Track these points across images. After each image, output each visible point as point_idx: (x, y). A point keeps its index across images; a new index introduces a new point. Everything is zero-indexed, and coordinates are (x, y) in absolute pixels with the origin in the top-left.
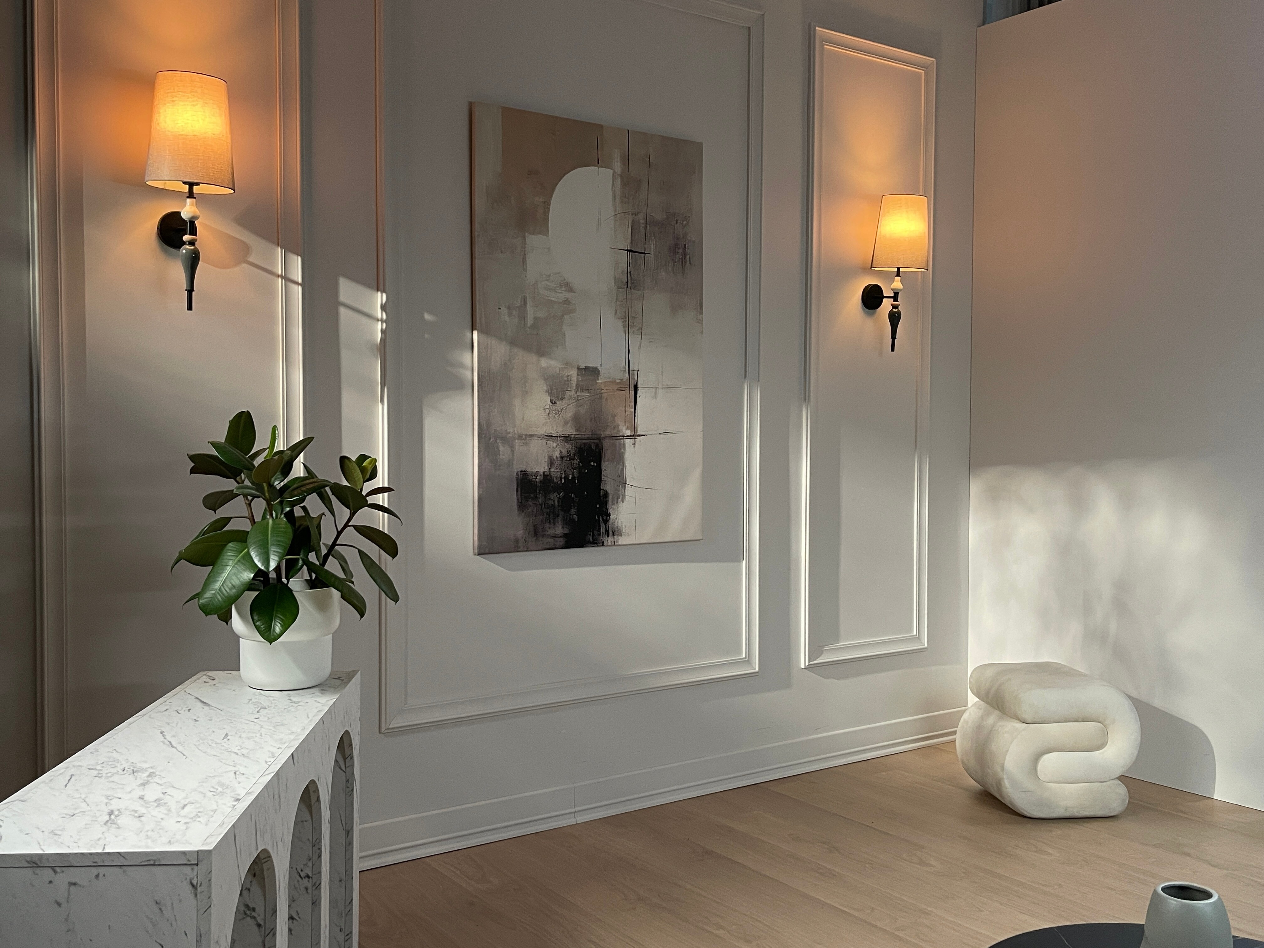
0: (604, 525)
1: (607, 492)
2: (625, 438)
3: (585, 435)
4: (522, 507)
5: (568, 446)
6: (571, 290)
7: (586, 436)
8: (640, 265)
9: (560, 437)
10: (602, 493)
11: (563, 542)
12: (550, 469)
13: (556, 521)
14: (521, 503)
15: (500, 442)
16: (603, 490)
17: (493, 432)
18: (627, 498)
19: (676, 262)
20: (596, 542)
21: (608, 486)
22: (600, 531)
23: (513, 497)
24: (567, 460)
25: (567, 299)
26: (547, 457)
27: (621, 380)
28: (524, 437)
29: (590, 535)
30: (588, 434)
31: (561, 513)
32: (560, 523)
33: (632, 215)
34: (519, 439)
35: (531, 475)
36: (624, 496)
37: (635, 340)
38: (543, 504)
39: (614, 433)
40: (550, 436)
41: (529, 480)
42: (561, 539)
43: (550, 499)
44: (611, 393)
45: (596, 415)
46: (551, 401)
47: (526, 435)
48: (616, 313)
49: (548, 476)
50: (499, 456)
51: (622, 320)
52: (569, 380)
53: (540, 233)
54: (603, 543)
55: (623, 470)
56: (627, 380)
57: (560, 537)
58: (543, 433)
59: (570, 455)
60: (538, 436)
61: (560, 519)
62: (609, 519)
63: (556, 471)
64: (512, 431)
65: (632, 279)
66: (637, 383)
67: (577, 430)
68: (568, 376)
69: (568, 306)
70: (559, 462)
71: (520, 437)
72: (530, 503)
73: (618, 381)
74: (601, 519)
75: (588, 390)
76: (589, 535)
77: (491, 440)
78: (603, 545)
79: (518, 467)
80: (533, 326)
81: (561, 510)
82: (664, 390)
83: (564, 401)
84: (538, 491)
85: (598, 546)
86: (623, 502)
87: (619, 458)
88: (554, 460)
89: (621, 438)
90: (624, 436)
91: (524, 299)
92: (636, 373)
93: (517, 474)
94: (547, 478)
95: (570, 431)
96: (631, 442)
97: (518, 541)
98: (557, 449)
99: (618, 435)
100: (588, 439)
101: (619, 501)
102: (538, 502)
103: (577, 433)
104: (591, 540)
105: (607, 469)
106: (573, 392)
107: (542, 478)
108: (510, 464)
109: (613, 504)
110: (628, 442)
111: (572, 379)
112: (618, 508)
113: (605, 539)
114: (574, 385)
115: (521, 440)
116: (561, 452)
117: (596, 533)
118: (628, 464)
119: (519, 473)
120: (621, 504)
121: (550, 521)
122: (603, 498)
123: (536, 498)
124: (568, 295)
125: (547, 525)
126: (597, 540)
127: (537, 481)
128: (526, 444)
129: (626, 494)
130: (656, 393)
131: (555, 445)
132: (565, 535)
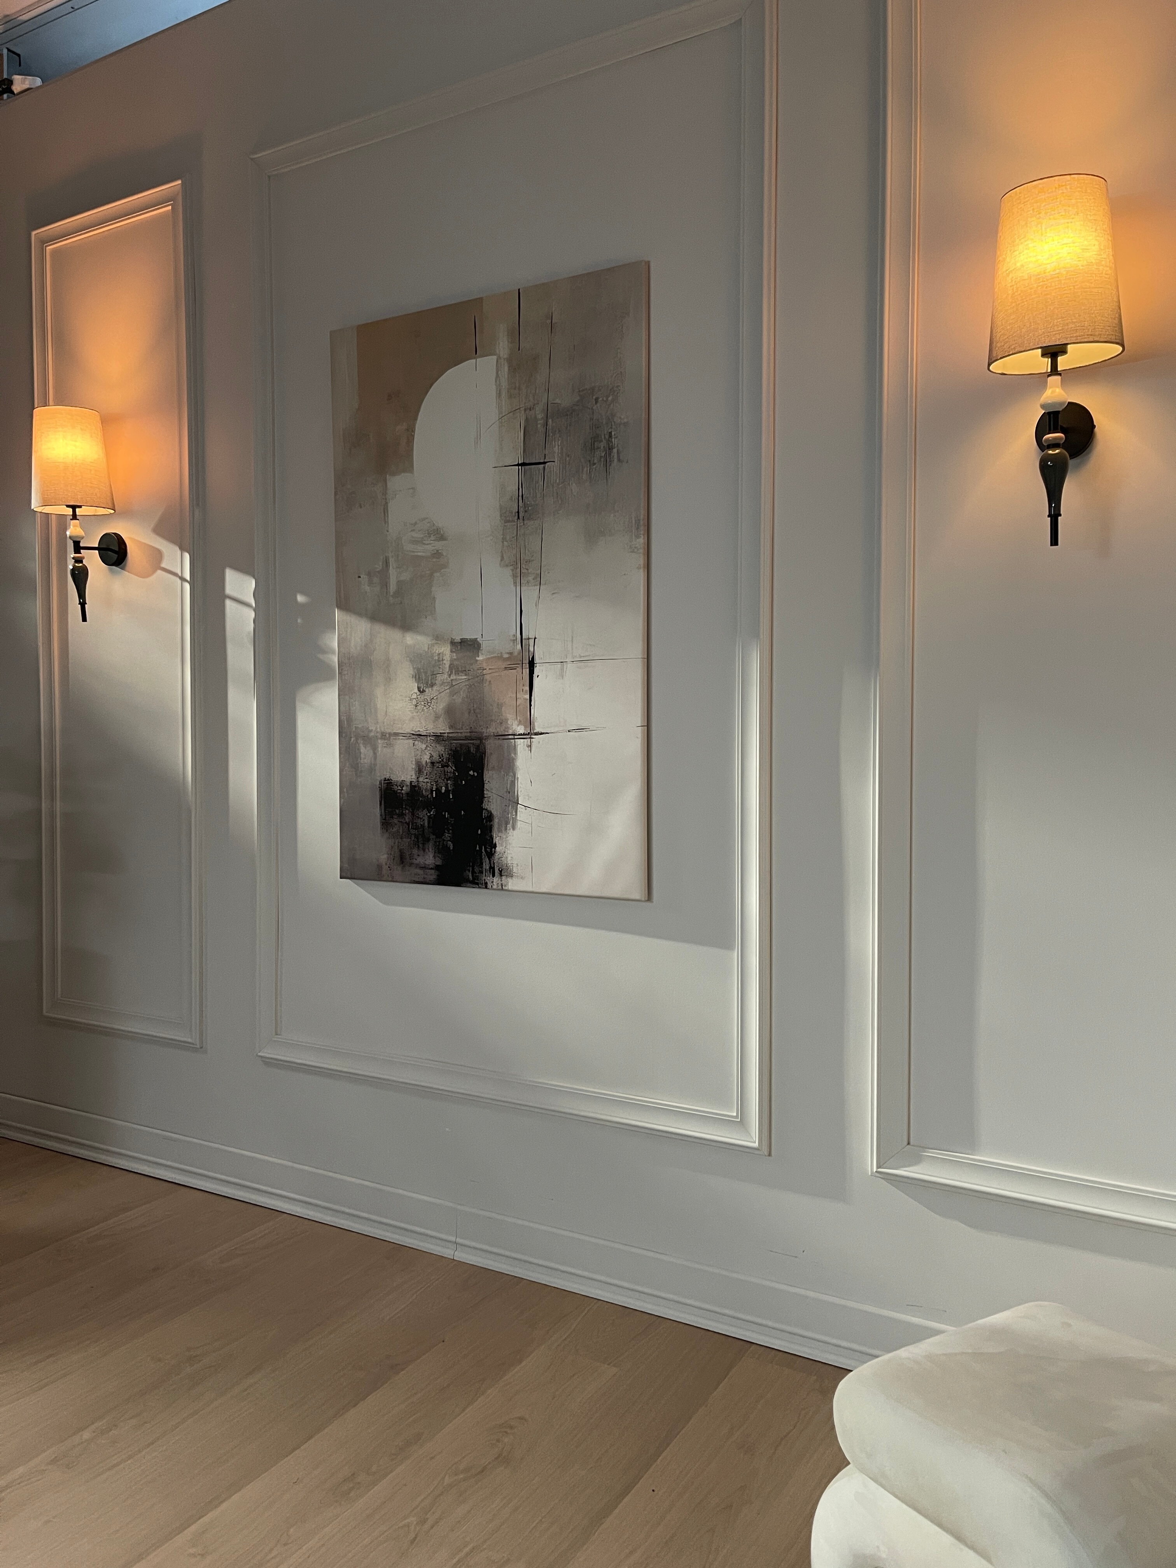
0: (487, 860)
1: (491, 813)
2: (516, 737)
3: (461, 733)
4: (386, 824)
5: (440, 748)
6: (442, 538)
7: (464, 735)
8: (537, 482)
9: (429, 736)
10: (484, 814)
11: (435, 877)
12: (418, 778)
13: (426, 846)
14: (385, 819)
15: (362, 742)
16: (487, 809)
17: (354, 730)
18: (519, 824)
19: (594, 464)
20: (476, 882)
21: (493, 804)
22: (482, 867)
23: (375, 811)
24: (438, 767)
25: (437, 551)
26: (414, 763)
27: (511, 653)
28: (387, 736)
29: (469, 871)
30: (465, 732)
31: (432, 837)
32: (430, 850)
33: (525, 410)
34: (381, 739)
35: (396, 785)
36: (515, 820)
37: (530, 593)
38: (411, 824)
39: (501, 731)
40: (417, 735)
41: (394, 791)
42: (433, 871)
43: (418, 818)
44: (495, 674)
45: (475, 706)
46: (419, 688)
47: (390, 734)
48: (502, 558)
49: (415, 786)
50: (361, 759)
51: (511, 567)
52: (441, 659)
53: (404, 471)
54: (486, 883)
55: (513, 783)
56: (519, 654)
57: (431, 869)
58: (409, 731)
59: (443, 760)
60: (404, 735)
61: (431, 845)
62: (495, 852)
63: (427, 780)
64: (374, 729)
65: (525, 505)
66: (533, 658)
67: (451, 727)
68: (440, 654)
69: (438, 560)
70: (429, 769)
71: (384, 736)
72: (396, 821)
73: (506, 656)
74: (483, 851)
75: (465, 671)
76: (467, 872)
77: (352, 740)
78: (486, 887)
79: (381, 775)
80: (397, 593)
81: (431, 833)
82: (575, 664)
83: (435, 688)
84: (404, 807)
85: (479, 888)
86: (514, 829)
87: (508, 766)
88: (423, 766)
89: (510, 737)
90: (514, 735)
91: (386, 560)
92: (532, 641)
93: (380, 783)
94: (414, 788)
95: (442, 728)
96: (525, 743)
97: (381, 867)
98: (427, 753)
99: (507, 733)
100: (466, 738)
101: (508, 828)
102: (405, 819)
103: (452, 731)
104: (471, 877)
105: (492, 782)
106: (446, 676)
107: (409, 789)
108: (372, 769)
109: (500, 831)
110: (521, 744)
111: (444, 658)
112: (507, 837)
113: (489, 879)
114: (447, 666)
115: (385, 739)
116: (431, 756)
117: (477, 869)
118: (520, 775)
119: (383, 782)
120: (511, 832)
121: (418, 846)
122: (486, 822)
123: (402, 815)
124: (439, 545)
125: (415, 851)
126: (478, 880)
127: (402, 793)
128: (390, 745)
129: (518, 818)
130: (562, 669)
131: (424, 746)
132: (437, 868)
